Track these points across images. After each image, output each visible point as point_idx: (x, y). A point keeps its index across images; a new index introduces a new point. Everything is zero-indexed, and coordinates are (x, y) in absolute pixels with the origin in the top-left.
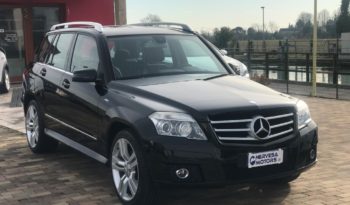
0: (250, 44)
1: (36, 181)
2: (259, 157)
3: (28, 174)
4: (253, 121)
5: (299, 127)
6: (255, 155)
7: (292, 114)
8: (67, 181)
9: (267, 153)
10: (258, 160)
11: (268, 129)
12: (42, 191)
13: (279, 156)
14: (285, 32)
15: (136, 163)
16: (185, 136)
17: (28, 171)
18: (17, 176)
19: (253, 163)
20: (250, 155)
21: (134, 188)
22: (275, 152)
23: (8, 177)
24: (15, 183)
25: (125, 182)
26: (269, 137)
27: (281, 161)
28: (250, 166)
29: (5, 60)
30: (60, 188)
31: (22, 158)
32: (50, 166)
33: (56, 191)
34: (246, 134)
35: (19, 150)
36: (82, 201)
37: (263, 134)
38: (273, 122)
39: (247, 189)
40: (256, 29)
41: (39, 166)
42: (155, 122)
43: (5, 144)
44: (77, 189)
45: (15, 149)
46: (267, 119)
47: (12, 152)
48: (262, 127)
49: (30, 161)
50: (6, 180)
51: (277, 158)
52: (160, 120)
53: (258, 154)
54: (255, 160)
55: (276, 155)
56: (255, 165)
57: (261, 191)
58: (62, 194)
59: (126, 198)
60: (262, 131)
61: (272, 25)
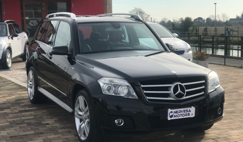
0: (206, 29)
1: (26, 123)
2: (176, 112)
3: (23, 118)
4: (173, 86)
5: (209, 91)
6: (173, 111)
7: (204, 81)
8: (48, 124)
9: (182, 109)
10: (175, 114)
11: (184, 92)
12: (28, 131)
13: (192, 112)
14: (232, 22)
15: (88, 114)
16: (122, 95)
17: (24, 116)
18: (15, 119)
19: (171, 117)
20: (170, 110)
21: (87, 131)
22: (188, 109)
23: (9, 120)
24: (12, 124)
25: (82, 126)
26: (185, 98)
27: (194, 116)
28: (169, 119)
29: (27, 38)
30: (41, 129)
31: (23, 107)
32: (39, 113)
33: (38, 131)
34: (167, 95)
35: (22, 101)
36: (54, 139)
37: (180, 95)
38: (188, 87)
39: (173, 134)
40: (213, 19)
41: (32, 113)
42: (101, 85)
43: (14, 97)
44: (53, 130)
45: (20, 100)
46: (183, 84)
47: (18, 102)
48: (179, 91)
49: (27, 109)
50: (7, 122)
51: (191, 113)
52: (105, 84)
53: (175, 110)
54: (173, 114)
55: (190, 111)
56: (173, 118)
57: (183, 136)
58: (42, 133)
59: (83, 138)
60: (180, 93)
61: (224, 16)
